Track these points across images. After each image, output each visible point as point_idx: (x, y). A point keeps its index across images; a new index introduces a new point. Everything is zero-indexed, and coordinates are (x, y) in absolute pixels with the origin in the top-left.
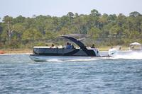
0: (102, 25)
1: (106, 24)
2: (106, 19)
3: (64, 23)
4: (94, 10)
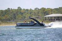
0: (23, 14)
1: (24, 13)
2: (24, 11)
3: (6, 13)
4: (19, 7)
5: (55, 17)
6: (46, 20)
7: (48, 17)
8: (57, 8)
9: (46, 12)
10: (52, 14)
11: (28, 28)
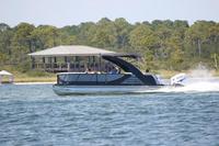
5: (66, 58)
6: (33, 66)
7: (44, 59)
8: (74, 26)
9: (35, 40)
10: (55, 45)
11: (100, 93)
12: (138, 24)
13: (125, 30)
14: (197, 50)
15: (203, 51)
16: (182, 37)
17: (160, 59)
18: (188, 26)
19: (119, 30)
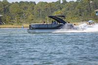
12: (13, 3)
13: (7, 6)
14: (40, 15)
15: (42, 15)
16: (33, 9)
17: (23, 19)
18: (35, 4)
19: (4, 6)
